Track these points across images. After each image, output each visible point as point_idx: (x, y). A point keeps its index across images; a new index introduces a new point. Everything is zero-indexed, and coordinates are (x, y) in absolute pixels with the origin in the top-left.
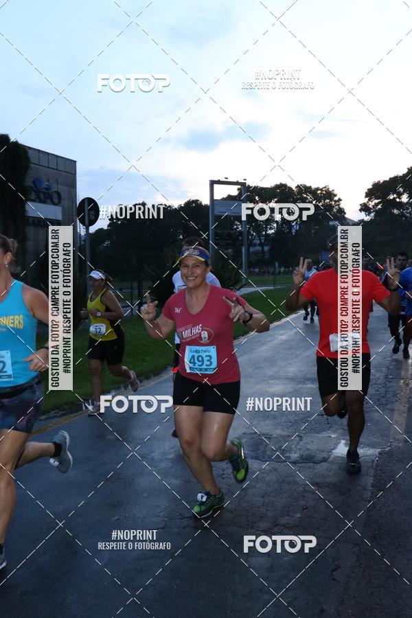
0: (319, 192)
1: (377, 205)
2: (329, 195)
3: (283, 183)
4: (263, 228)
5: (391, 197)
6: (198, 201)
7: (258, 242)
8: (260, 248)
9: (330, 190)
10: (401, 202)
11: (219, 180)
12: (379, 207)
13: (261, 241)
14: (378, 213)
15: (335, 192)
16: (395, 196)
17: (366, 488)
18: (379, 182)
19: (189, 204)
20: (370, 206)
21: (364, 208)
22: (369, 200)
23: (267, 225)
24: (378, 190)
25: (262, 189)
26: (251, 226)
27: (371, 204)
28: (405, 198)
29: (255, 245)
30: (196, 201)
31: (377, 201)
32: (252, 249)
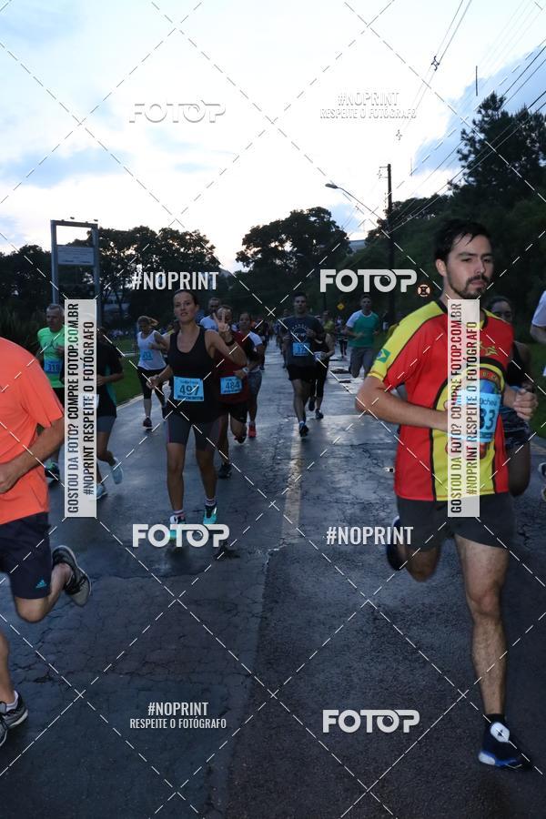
0: (188, 237)
1: (256, 253)
2: (200, 241)
3: (145, 226)
4: (120, 281)
5: (273, 245)
6: (36, 246)
7: (114, 298)
8: (117, 306)
9: (201, 235)
10: (283, 251)
11: (63, 221)
12: (259, 256)
13: (118, 298)
14: (257, 263)
15: (207, 238)
16: (277, 244)
17: (256, 600)
18: (258, 227)
19: (25, 250)
20: (249, 255)
21: (242, 257)
22: (247, 248)
23: (125, 278)
24: (258, 237)
25: (118, 233)
26: (106, 278)
27: (250, 253)
28: (288, 247)
29: (111, 302)
30: (34, 247)
31: (256, 249)
32: (107, 307)
